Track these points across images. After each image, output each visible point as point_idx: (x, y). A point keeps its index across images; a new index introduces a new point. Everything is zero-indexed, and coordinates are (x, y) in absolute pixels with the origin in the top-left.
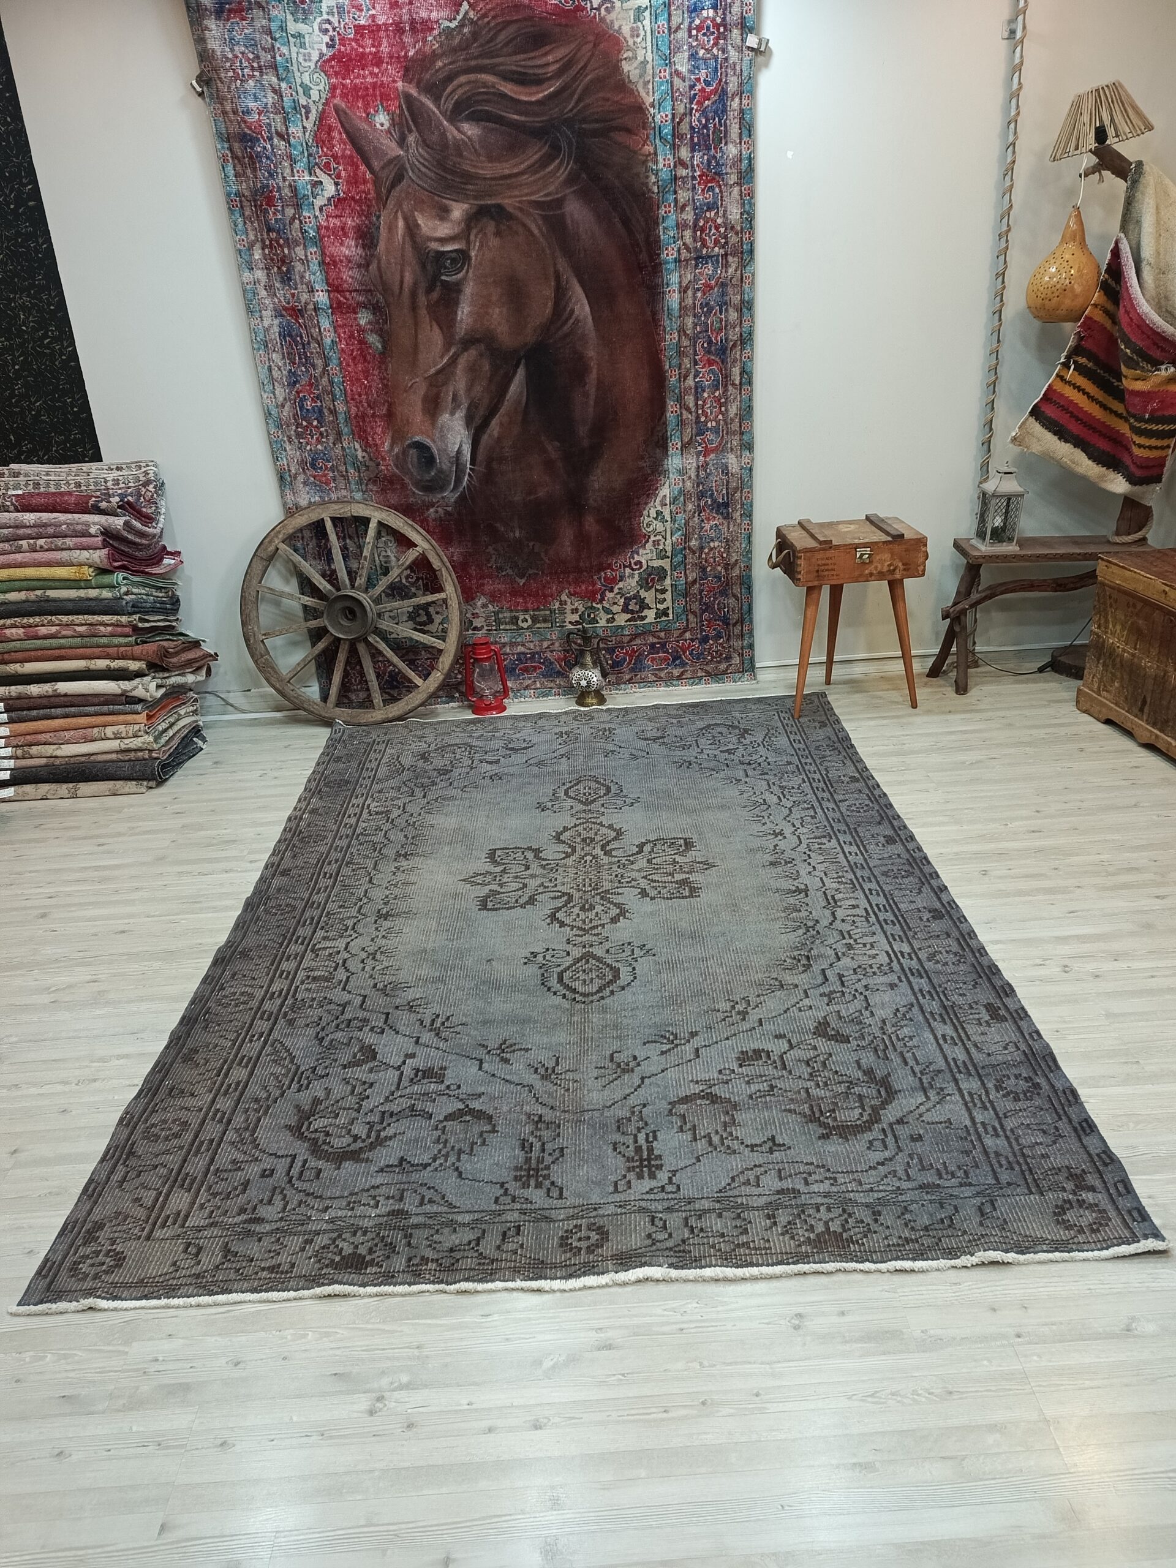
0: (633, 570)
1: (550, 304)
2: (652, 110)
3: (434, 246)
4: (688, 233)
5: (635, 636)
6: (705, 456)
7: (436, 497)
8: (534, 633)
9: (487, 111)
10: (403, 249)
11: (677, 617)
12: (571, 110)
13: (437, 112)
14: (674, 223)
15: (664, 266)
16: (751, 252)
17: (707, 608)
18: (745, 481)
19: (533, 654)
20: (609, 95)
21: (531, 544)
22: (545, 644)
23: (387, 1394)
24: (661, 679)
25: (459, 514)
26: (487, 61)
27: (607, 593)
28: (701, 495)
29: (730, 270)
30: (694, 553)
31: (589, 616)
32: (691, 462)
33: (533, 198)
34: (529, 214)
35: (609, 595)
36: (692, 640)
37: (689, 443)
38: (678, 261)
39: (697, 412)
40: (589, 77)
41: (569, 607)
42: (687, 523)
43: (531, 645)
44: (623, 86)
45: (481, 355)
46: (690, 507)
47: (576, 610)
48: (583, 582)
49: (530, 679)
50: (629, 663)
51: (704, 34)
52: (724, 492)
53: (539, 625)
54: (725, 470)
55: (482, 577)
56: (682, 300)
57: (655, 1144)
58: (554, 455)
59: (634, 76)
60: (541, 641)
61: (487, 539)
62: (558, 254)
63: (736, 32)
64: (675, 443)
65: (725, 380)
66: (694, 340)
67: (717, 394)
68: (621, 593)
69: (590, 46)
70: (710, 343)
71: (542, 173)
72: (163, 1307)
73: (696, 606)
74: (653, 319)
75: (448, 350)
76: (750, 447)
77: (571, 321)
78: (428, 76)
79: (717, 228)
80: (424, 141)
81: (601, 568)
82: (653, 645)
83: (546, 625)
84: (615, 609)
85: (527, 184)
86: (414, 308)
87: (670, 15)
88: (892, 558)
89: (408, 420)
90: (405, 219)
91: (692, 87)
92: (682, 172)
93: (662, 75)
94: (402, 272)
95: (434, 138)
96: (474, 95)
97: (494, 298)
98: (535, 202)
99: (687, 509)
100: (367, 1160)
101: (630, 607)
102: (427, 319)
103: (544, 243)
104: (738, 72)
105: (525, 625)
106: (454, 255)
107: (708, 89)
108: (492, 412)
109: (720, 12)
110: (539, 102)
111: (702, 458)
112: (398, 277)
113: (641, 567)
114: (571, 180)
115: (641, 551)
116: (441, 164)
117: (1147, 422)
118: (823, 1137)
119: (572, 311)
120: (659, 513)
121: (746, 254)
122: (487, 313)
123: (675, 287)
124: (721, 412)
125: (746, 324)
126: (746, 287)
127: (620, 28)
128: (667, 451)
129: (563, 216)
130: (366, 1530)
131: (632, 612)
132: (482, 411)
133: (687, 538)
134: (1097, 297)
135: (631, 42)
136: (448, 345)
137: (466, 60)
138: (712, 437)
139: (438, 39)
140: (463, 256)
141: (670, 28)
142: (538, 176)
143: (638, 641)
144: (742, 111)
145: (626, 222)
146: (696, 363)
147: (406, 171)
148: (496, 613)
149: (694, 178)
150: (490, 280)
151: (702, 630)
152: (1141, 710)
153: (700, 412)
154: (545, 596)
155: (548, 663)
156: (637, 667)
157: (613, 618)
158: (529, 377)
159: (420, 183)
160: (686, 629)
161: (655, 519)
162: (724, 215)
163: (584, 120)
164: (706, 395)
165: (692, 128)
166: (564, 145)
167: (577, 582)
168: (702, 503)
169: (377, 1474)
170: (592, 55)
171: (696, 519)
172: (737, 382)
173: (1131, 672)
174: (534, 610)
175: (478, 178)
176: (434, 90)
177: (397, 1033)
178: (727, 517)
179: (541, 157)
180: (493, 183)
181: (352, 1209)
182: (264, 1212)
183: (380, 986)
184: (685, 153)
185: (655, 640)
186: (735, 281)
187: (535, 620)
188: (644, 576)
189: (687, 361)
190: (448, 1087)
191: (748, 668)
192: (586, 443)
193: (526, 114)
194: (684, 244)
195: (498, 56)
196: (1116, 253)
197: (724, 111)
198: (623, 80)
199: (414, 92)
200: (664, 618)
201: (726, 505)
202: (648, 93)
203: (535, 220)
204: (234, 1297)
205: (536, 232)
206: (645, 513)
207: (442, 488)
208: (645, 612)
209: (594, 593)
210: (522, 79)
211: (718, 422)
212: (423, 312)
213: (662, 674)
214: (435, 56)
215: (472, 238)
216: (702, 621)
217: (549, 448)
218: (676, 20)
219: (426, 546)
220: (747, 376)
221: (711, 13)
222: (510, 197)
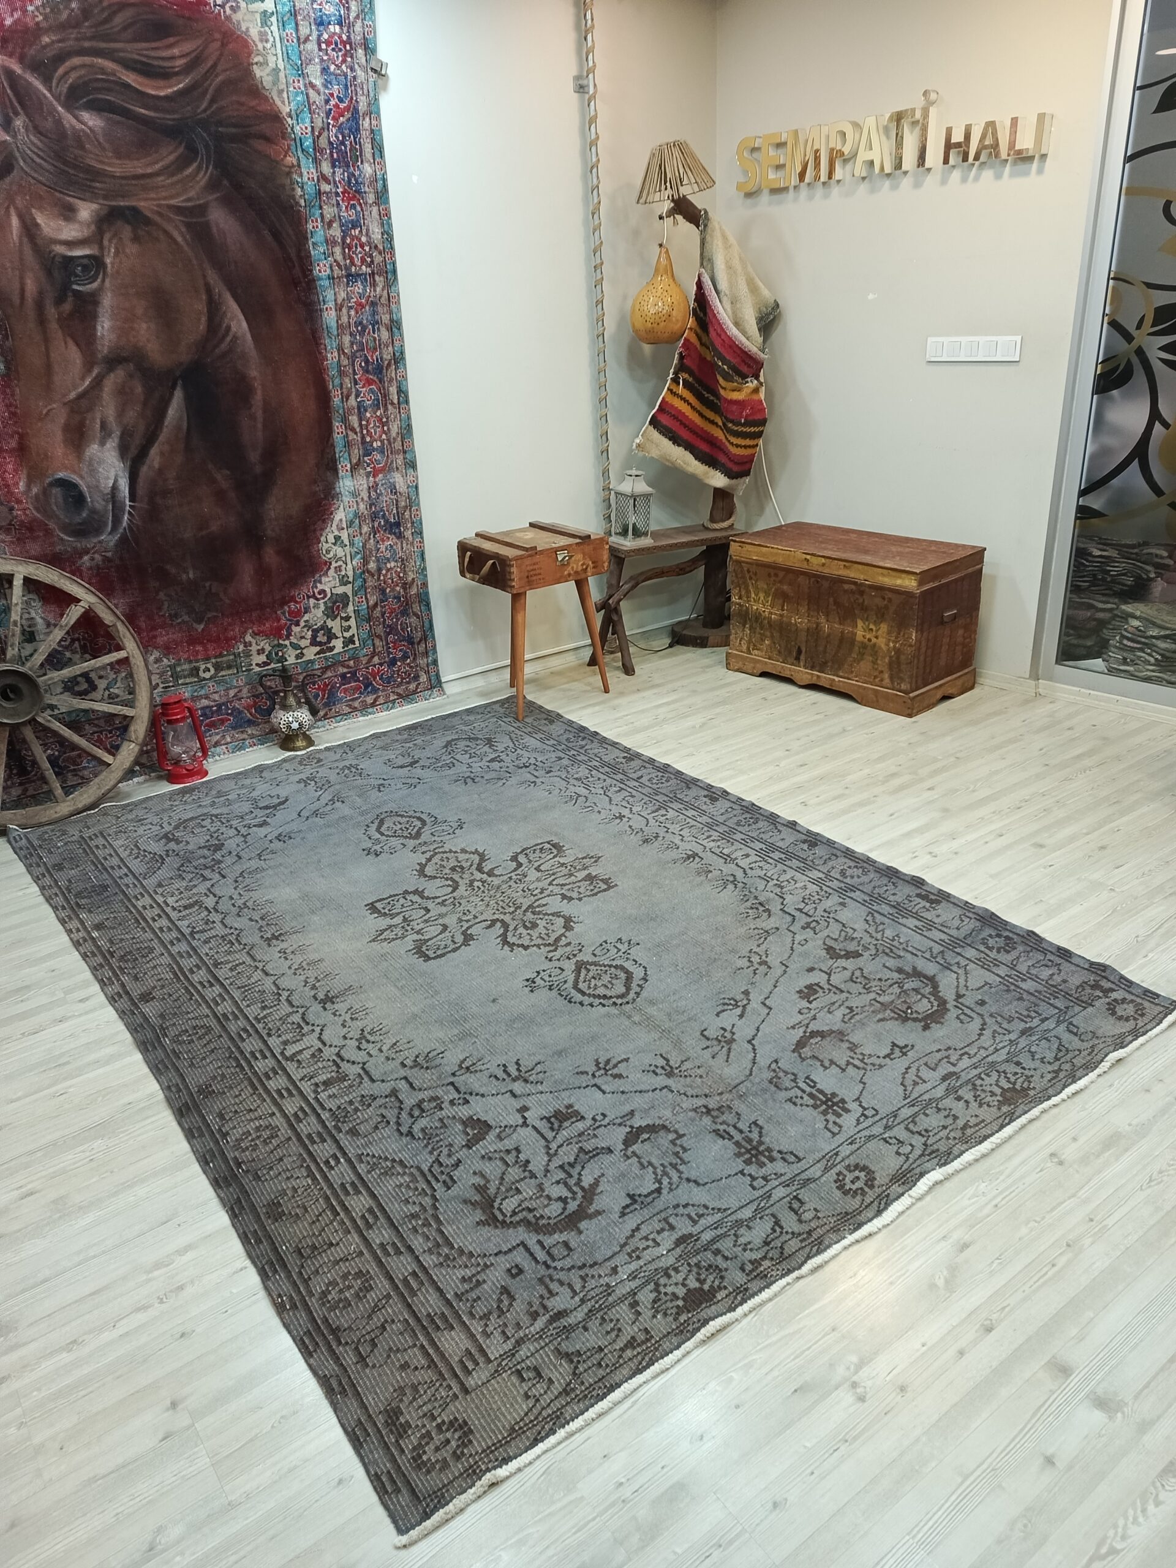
0: (318, 599)
1: (204, 319)
2: (289, 120)
3: (60, 249)
4: (338, 250)
5: (325, 669)
6: (374, 476)
7: (91, 542)
8: (218, 683)
9: (109, 101)
10: (21, 252)
11: (364, 643)
12: (205, 111)
13: (48, 95)
14: (323, 239)
15: (318, 283)
16: (395, 272)
17: (391, 630)
18: (412, 501)
19: (219, 706)
20: (243, 99)
21: (207, 584)
22: (232, 693)
23: (855, 1378)
24: (355, 709)
25: (121, 558)
26: (103, 45)
27: (293, 627)
28: (374, 516)
29: (378, 289)
30: (373, 575)
31: (277, 654)
32: (362, 483)
33: (173, 202)
34: (170, 220)
35: (296, 629)
36: (381, 664)
37: (358, 464)
38: (331, 278)
39: (362, 432)
40: (220, 78)
41: (254, 648)
42: (364, 546)
43: (216, 697)
44: (256, 91)
45: (131, 376)
46: (365, 529)
47: (263, 650)
48: (267, 619)
49: (217, 734)
50: (323, 698)
51: (333, 50)
52: (395, 511)
53: (223, 673)
54: (393, 490)
55: (154, 628)
56: (339, 318)
57: (818, 1086)
58: (225, 485)
59: (267, 82)
60: (228, 689)
61: (157, 584)
62: (207, 265)
63: (360, 52)
64: (344, 465)
65: (383, 401)
66: (352, 358)
67: (378, 414)
68: (308, 626)
69: (217, 44)
70: (367, 361)
71: (179, 176)
72: (566, 1438)
73: (380, 630)
74: (314, 337)
75: (90, 371)
76: (412, 465)
77: (229, 339)
78: (32, 52)
79: (362, 246)
80: (36, 127)
81: (284, 602)
82: (343, 676)
83: (230, 672)
84: (303, 643)
85: (163, 186)
86: (42, 321)
87: (297, 24)
88: (584, 558)
89: (46, 455)
90: (21, 217)
91: (327, 102)
92: (325, 187)
93: (296, 84)
94: (22, 279)
95: (49, 124)
96: (90, 81)
97: (139, 311)
98: (174, 206)
99: (363, 532)
100: (598, 1213)
101: (318, 639)
102: (60, 334)
103: (190, 253)
104: (366, 92)
105: (207, 675)
106: (85, 261)
107: (342, 106)
108: (150, 439)
109: (345, 29)
110: (167, 98)
111: (371, 479)
112: (16, 286)
113: (325, 596)
114: (213, 185)
115: (324, 579)
116: (59, 156)
117: (743, 425)
118: (926, 1027)
119: (229, 328)
120: (337, 538)
121: (389, 273)
122: (132, 329)
123: (331, 304)
124: (384, 432)
125: (397, 344)
126: (393, 306)
127: (247, 29)
128: (337, 473)
129: (207, 225)
130: (968, 1482)
131: (320, 644)
132: (137, 441)
133: (365, 561)
134: (691, 322)
135: (260, 46)
136: (89, 365)
137: (77, 39)
138: (379, 457)
139: (41, 9)
140: (96, 264)
141: (298, 39)
142: (175, 179)
143: (329, 674)
144: (372, 131)
145: (276, 235)
146: (356, 383)
147: (16, 159)
148: (172, 667)
149: (337, 194)
150: (132, 291)
151: (389, 653)
152: (798, 658)
153: (365, 432)
154: (228, 640)
155: (236, 712)
156: (331, 701)
157: (302, 653)
158: (188, 398)
159: (36, 175)
160: (374, 654)
161: (335, 544)
162: (367, 235)
163: (220, 123)
164: (368, 415)
165: (331, 143)
166: (202, 150)
167: (261, 621)
168: (376, 525)
169: (924, 1439)
170: (221, 55)
171: (372, 541)
172: (396, 401)
173: (782, 630)
174: (216, 657)
175: (106, 175)
176: (44, 69)
177: (483, 1096)
178: (400, 536)
179: (177, 159)
180: (124, 182)
181: (638, 1258)
182: (557, 1303)
183: (408, 1062)
184: (326, 168)
185: (345, 670)
186: (384, 300)
187: (218, 667)
188: (330, 605)
189: (347, 380)
190: (594, 1119)
191: (436, 684)
192: (258, 469)
193: (156, 109)
194: (335, 261)
195: (115, 41)
196: (700, 285)
197: (358, 130)
198: (257, 86)
199: (17, 69)
200: (351, 646)
201: (398, 524)
202: (283, 103)
203: (176, 227)
204: (626, 1387)
205: (180, 239)
206: (323, 539)
207: (98, 531)
208: (334, 642)
209: (280, 629)
210: (147, 70)
211: (382, 442)
212: (54, 326)
213: (356, 704)
214: (38, 30)
215: (106, 243)
216: (388, 644)
217: (219, 477)
218: (304, 31)
219: (92, 599)
220: (403, 393)
221: (337, 28)
222: (146, 199)
